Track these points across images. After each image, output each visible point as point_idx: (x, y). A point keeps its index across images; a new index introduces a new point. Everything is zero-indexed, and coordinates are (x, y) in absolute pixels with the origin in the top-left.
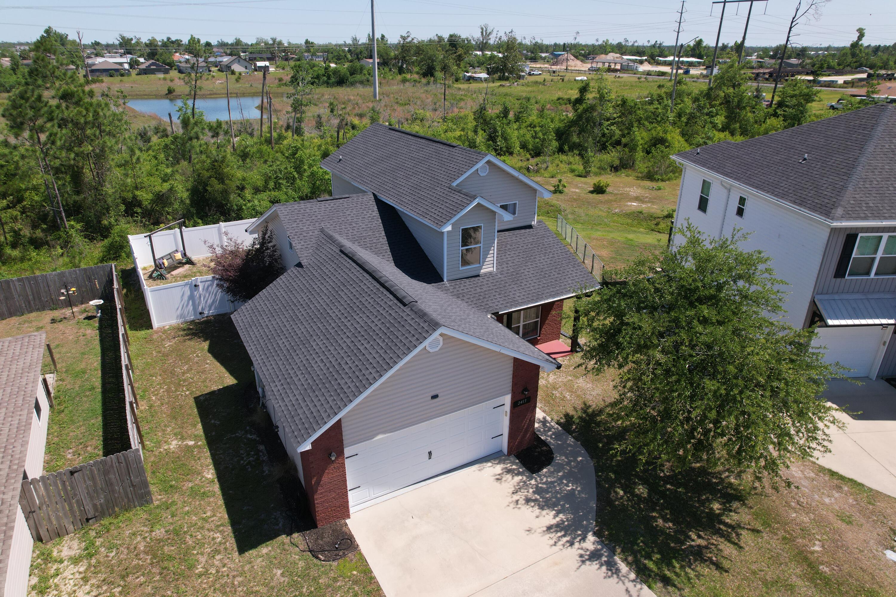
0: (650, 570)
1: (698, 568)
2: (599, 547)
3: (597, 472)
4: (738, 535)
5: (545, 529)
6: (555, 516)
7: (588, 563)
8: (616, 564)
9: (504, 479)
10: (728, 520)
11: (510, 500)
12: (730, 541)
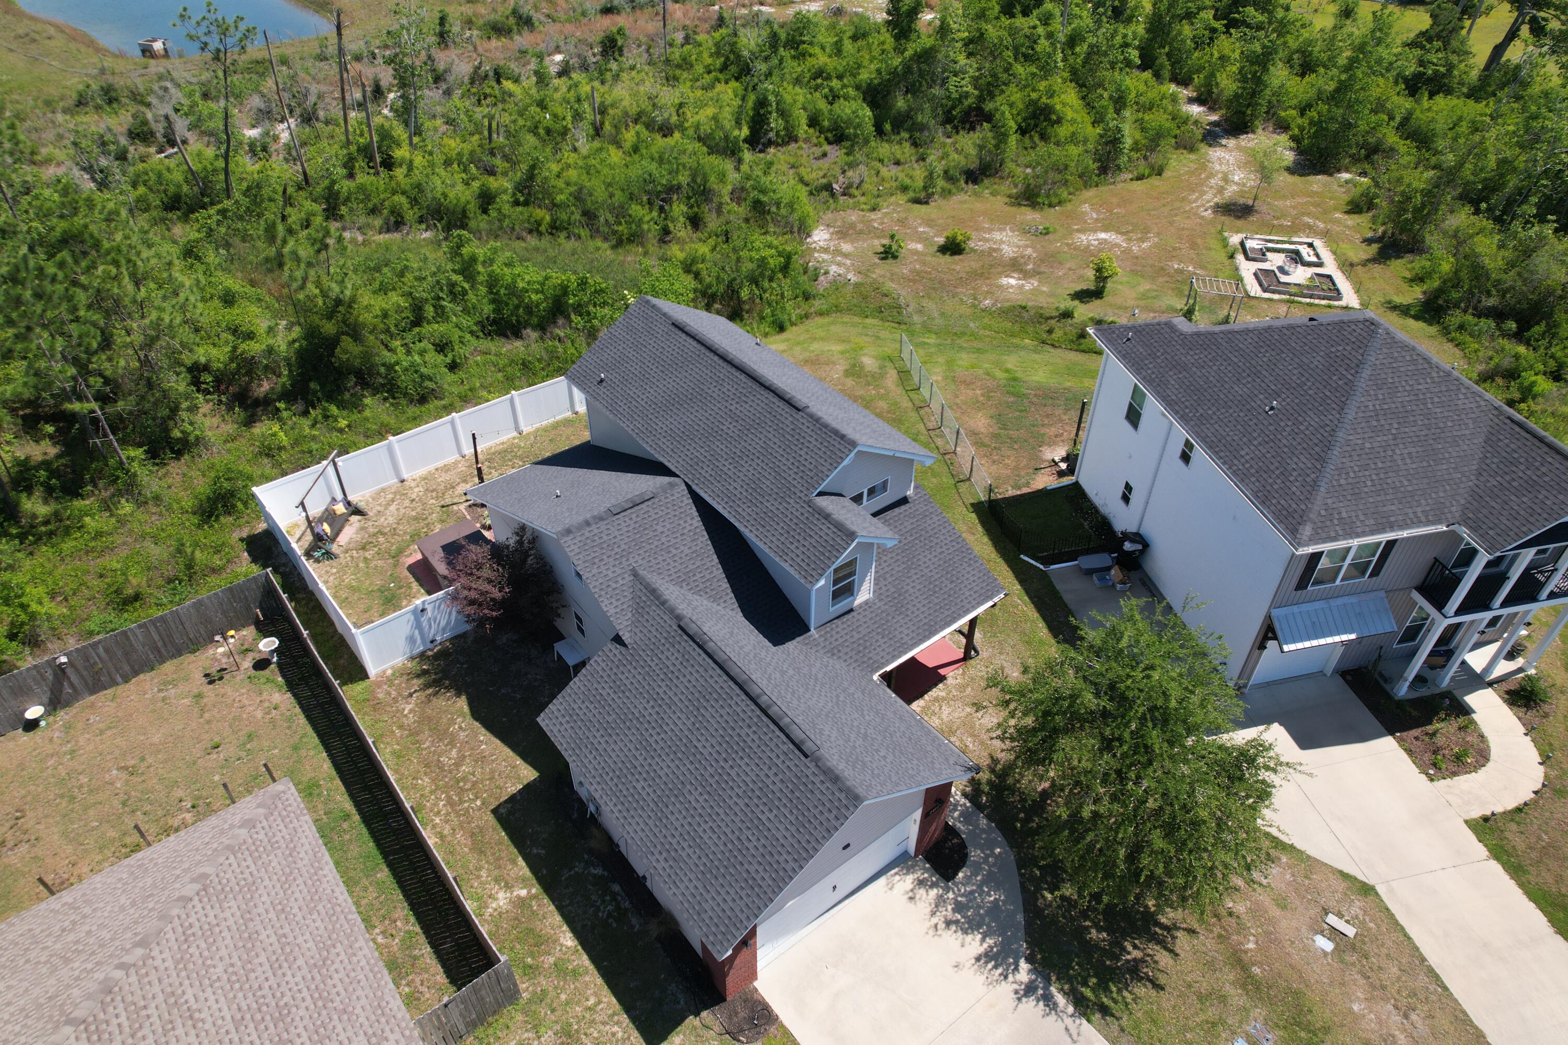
0: (1088, 1000)
1: (1135, 990)
2: (1033, 977)
3: (1019, 869)
4: (1174, 938)
5: (973, 961)
6: (983, 940)
7: (1024, 1000)
8: (1053, 997)
9: (918, 896)
10: (1163, 920)
11: (928, 924)
12: (1166, 949)
